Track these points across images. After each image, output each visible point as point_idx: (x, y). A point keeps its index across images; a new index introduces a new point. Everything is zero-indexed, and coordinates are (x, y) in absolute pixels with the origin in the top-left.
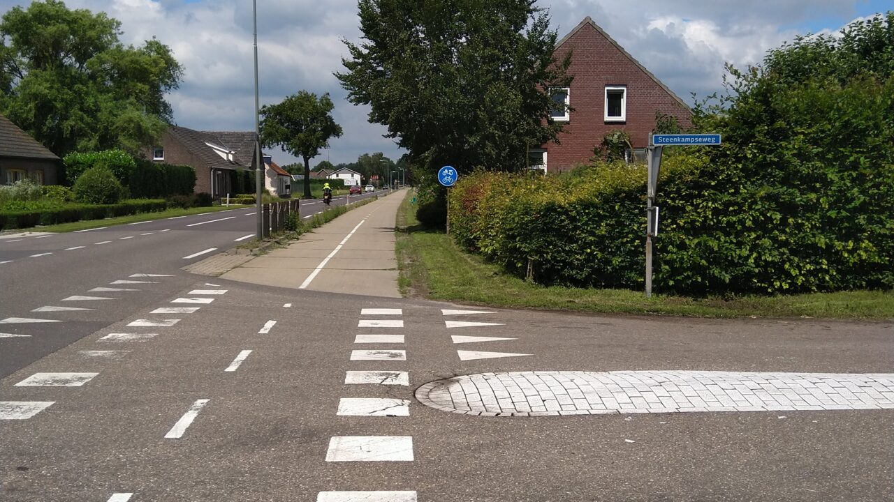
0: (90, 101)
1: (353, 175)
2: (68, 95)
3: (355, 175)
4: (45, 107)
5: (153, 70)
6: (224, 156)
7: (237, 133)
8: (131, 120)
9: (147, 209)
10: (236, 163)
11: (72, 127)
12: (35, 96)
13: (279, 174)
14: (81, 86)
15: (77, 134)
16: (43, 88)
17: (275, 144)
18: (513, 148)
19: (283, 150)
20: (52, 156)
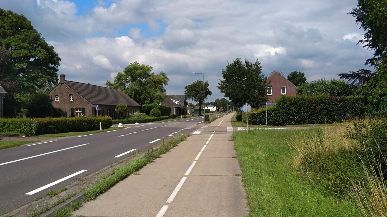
0: (148, 90)
1: (213, 107)
2: (142, 88)
3: (214, 107)
4: (137, 92)
5: (162, 81)
6: (176, 103)
7: (179, 95)
8: (158, 95)
9: (165, 119)
10: (179, 105)
11: (143, 97)
12: (134, 90)
13: (191, 108)
14: (145, 86)
15: (145, 99)
16: (136, 87)
17: (190, 98)
18: (257, 102)
19: (193, 100)
20: (138, 105)
